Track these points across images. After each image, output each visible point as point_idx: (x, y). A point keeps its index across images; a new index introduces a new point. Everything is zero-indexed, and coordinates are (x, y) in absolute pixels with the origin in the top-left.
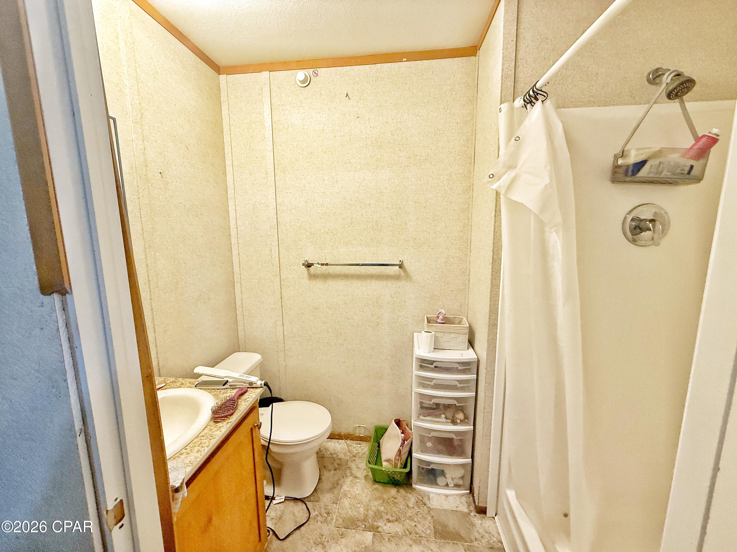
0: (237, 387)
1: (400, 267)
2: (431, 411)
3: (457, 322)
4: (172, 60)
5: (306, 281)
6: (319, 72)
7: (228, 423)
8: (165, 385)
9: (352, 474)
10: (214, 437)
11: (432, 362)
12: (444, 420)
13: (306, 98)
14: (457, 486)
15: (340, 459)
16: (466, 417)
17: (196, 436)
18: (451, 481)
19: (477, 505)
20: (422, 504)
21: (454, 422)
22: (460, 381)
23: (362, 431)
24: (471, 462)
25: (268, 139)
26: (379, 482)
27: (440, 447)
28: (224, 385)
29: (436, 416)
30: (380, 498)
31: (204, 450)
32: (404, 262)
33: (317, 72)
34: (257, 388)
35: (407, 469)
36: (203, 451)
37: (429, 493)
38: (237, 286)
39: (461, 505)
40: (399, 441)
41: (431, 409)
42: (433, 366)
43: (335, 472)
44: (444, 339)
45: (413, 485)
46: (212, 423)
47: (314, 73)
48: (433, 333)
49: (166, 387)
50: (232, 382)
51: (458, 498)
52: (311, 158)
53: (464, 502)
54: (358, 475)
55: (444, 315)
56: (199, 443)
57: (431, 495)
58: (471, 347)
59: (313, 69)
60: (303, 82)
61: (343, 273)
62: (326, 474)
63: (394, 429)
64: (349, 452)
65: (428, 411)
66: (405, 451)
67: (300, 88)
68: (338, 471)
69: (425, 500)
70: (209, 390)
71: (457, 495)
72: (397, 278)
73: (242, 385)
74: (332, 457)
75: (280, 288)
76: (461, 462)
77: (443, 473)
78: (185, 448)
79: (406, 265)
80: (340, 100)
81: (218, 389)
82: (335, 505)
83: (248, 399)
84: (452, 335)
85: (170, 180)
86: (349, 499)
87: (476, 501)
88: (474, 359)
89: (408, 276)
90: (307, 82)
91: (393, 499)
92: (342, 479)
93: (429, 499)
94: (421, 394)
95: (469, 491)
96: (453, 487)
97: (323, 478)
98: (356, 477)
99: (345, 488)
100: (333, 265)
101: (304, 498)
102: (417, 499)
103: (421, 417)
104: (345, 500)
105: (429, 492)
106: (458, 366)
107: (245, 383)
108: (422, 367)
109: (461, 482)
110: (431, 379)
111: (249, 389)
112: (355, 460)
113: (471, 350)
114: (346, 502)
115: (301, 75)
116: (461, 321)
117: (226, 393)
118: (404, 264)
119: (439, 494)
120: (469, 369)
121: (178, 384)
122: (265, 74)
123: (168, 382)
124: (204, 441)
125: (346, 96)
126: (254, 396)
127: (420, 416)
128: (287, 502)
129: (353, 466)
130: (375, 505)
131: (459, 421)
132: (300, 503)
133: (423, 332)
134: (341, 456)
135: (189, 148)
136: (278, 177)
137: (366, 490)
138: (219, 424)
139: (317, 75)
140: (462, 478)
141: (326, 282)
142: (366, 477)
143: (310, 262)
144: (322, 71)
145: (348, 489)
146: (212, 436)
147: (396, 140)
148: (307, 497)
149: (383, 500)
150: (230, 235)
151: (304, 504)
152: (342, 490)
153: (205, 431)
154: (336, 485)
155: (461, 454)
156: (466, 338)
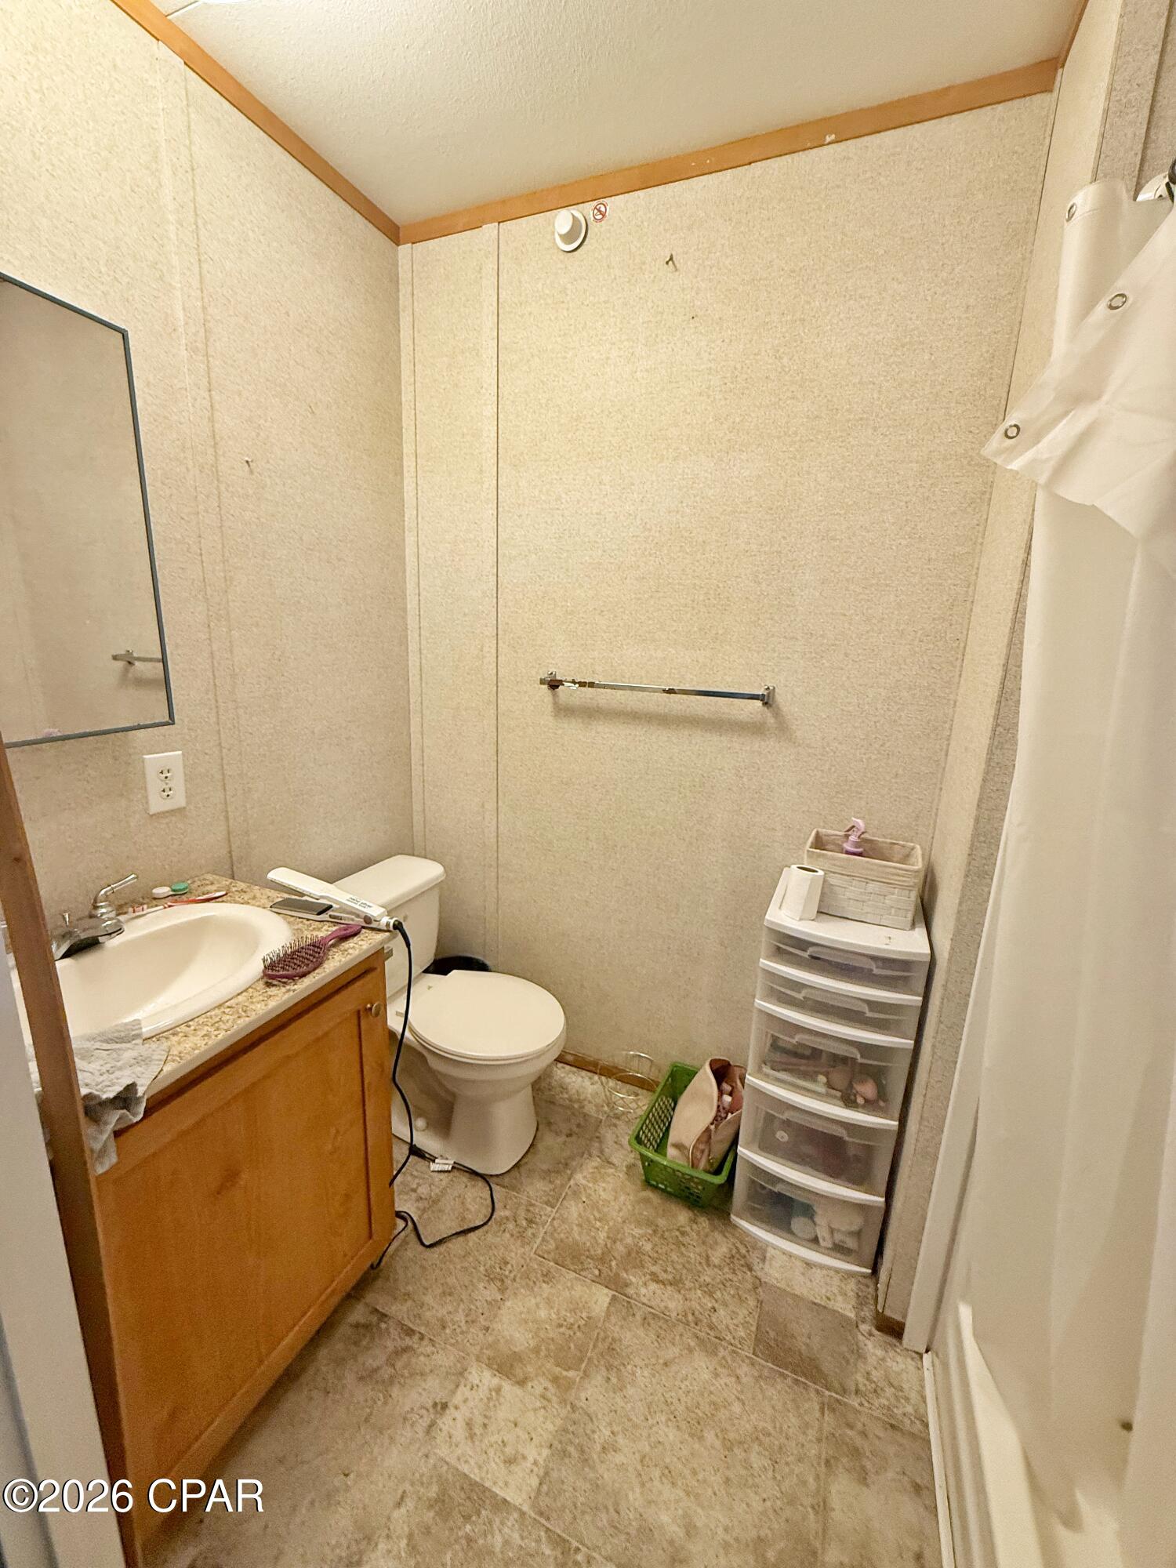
0: (343, 922)
1: (766, 704)
2: (794, 1060)
3: (897, 857)
4: (283, 211)
5: (548, 719)
6: (608, 208)
7: (289, 990)
8: (226, 894)
9: (602, 1151)
10: (249, 1014)
11: (802, 944)
12: (822, 1090)
13: (576, 280)
14: (839, 1250)
15: (585, 1115)
16: (882, 1094)
17: (218, 1004)
18: (827, 1236)
19: (881, 1311)
20: (742, 1266)
21: (849, 1102)
22: (873, 1005)
23: (646, 1067)
24: (883, 1205)
25: (486, 390)
26: (656, 1188)
27: (807, 1149)
28: (319, 914)
29: (805, 1075)
30: (650, 1223)
31: (216, 1036)
32: (777, 690)
33: (603, 209)
34: (380, 930)
35: (719, 1177)
36: (213, 1037)
37: (767, 1246)
38: (415, 721)
39: (840, 1298)
40: (712, 1110)
41: (795, 1054)
42: (806, 955)
43: (568, 1139)
44: (848, 893)
45: (733, 1217)
46: (261, 985)
47: (596, 211)
48: (821, 873)
49: (224, 898)
50: (336, 910)
51: (836, 1281)
52: (577, 430)
53: (851, 1294)
54: (614, 1160)
55: (863, 833)
56: (217, 1019)
57: (770, 1252)
58: (924, 925)
59: (595, 203)
60: (568, 237)
61: (629, 709)
62: (550, 1141)
63: (705, 1081)
64: (608, 1106)
65: (785, 1058)
66: (724, 1134)
67: (562, 256)
68: (574, 1138)
69: (754, 1258)
70: (292, 919)
71: (837, 1271)
72: (756, 729)
73: (353, 920)
74: (570, 1108)
75: (495, 730)
76: (859, 1199)
77: (808, 1211)
78: (187, 1023)
79: (780, 698)
80: (652, 276)
81: (308, 920)
82: (549, 1209)
83: (350, 951)
84: (871, 886)
85: (268, 481)
86: (581, 1205)
87: (881, 1300)
88: (920, 954)
89: (783, 727)
90: (578, 236)
91: (677, 1233)
92: (578, 1159)
93: (764, 1259)
94: (771, 1017)
95: (870, 1271)
96: (828, 1249)
97: (540, 1146)
98: (609, 1162)
99: (579, 1178)
100: (604, 686)
101: (491, 1176)
102: (734, 1251)
103: (767, 1070)
104: (572, 1203)
105: (768, 1244)
106: (873, 966)
107: (358, 916)
108: (779, 953)
109: (851, 1243)
110: (798, 986)
111: (364, 931)
112: (615, 1125)
113: (920, 932)
114: (573, 1210)
115: (562, 221)
116: (908, 856)
117: (319, 929)
118: (777, 696)
119: (791, 1255)
120: (906, 979)
121: (246, 897)
122: (490, 230)
123: (234, 889)
124: (228, 1017)
125: (667, 263)
126: (364, 947)
127: (763, 1065)
128: (456, 1173)
129: (609, 1136)
130: (634, 1233)
131: (860, 1101)
132: (481, 1183)
133: (794, 867)
134: (590, 1109)
135: (316, 411)
136: (505, 480)
137: (622, 1198)
138: (273, 989)
139: (604, 215)
140: (858, 1234)
141: (590, 727)
142: (630, 1167)
143: (558, 678)
144: (614, 204)
145: (584, 1182)
146: (245, 1012)
147: (787, 370)
148: (497, 1176)
149: (654, 1228)
150: (405, 610)
151: (488, 1188)
152: (572, 1182)
153: (240, 998)
154: (563, 1167)
155: (859, 1180)
156: (909, 900)
